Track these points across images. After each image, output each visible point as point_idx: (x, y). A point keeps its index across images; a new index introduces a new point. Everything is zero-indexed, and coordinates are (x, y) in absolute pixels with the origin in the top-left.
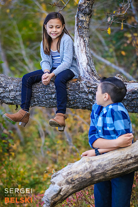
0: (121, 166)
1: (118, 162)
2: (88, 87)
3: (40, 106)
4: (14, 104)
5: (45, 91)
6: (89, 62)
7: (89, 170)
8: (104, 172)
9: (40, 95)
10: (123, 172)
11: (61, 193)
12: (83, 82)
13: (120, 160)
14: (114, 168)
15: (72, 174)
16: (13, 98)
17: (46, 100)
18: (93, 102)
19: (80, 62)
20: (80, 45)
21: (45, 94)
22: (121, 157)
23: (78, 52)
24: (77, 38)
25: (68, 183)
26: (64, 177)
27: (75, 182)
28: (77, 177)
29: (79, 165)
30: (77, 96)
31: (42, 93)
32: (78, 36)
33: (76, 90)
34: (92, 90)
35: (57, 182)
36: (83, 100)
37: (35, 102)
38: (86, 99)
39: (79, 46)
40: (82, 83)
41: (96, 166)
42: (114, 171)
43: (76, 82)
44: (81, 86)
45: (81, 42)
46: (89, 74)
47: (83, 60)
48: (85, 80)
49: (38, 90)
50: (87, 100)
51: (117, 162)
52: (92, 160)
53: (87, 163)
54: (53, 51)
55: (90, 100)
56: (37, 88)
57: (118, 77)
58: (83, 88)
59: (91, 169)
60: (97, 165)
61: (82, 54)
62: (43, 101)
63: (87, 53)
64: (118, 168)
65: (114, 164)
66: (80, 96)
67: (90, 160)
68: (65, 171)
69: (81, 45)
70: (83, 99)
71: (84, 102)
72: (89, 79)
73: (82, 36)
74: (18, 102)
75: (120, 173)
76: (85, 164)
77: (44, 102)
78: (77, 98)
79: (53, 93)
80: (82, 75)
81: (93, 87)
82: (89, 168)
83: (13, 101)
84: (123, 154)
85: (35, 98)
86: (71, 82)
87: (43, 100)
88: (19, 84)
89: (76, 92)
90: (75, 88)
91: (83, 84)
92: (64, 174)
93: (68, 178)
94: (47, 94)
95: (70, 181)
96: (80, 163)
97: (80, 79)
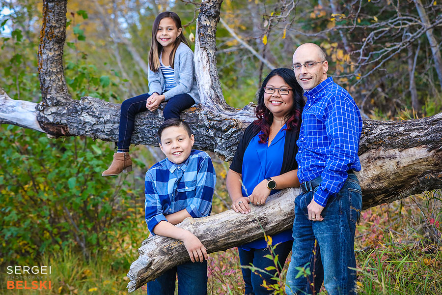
0: (239, 231)
1: (234, 226)
2: (209, 119)
3: (146, 144)
4: (110, 141)
5: (152, 123)
6: (214, 84)
8: (214, 240)
9: (146, 129)
10: (242, 240)
11: (152, 267)
12: (203, 112)
13: (238, 224)
14: (229, 234)
15: (168, 240)
16: (109, 131)
17: (154, 136)
18: (216, 140)
20: (202, 60)
21: (152, 128)
22: (240, 219)
23: (199, 70)
24: (198, 50)
25: (162, 252)
26: (157, 245)
27: (173, 252)
28: (176, 245)
30: (194, 131)
31: (148, 125)
32: (199, 47)
33: (193, 123)
34: (213, 124)
35: (147, 252)
36: (202, 137)
37: (138, 138)
38: (206, 135)
39: (200, 61)
40: (201, 113)
41: (204, 231)
42: (229, 238)
43: (195, 111)
44: (200, 118)
45: (203, 56)
46: (213, 102)
47: (205, 81)
48: (206, 109)
49: (143, 122)
50: (207, 138)
51: (232, 226)
52: (198, 223)
53: (190, 226)
54: (165, 67)
55: (212, 138)
56: (142, 119)
57: (251, 106)
58: (202, 120)
60: (205, 229)
61: (205, 73)
62: (150, 138)
63: (211, 72)
64: (234, 234)
65: (229, 229)
66: (198, 132)
67: (196, 223)
70: (203, 135)
71: (203, 140)
72: (212, 108)
73: (205, 47)
75: (237, 241)
76: (188, 227)
77: (151, 139)
80: (202, 102)
81: (215, 119)
83: (110, 137)
85: (139, 132)
86: (187, 112)
87: (150, 136)
89: (193, 126)
90: (191, 121)
91: (203, 115)
92: (158, 240)
93: (163, 246)
94: (154, 127)
95: (165, 250)
96: (182, 225)
97: (200, 108)
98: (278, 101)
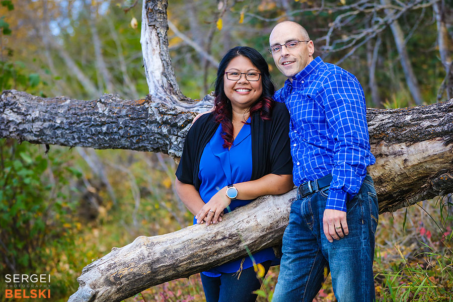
0: (205, 252)
1: (199, 245)
2: (161, 113)
3: (84, 146)
5: (90, 120)
6: (166, 70)
7: (148, 261)
8: (174, 264)
9: (83, 127)
10: (209, 263)
12: (153, 105)
13: (204, 243)
14: (192, 256)
15: (116, 266)
16: (38, 132)
17: (93, 135)
18: (170, 139)
19: (149, 70)
20: (151, 42)
21: (91, 126)
22: (206, 237)
23: (147, 54)
24: (146, 30)
25: (108, 282)
26: (102, 273)
27: (122, 281)
28: (126, 272)
29: (129, 251)
30: (143, 128)
31: (86, 123)
32: (147, 25)
33: (142, 118)
34: (167, 118)
35: (88, 282)
36: (153, 135)
37: (74, 139)
38: (158, 133)
39: (149, 42)
40: (151, 106)
41: (161, 253)
42: (193, 262)
43: (143, 104)
44: (150, 112)
45: (152, 37)
46: (165, 92)
47: (156, 67)
48: (158, 101)
49: (79, 119)
50: (160, 137)
51: (197, 245)
52: (153, 243)
53: (144, 248)
55: (165, 136)
56: (78, 116)
58: (153, 115)
59: (150, 258)
60: (162, 251)
61: (154, 57)
62: (88, 138)
63: (162, 55)
64: (200, 256)
65: (193, 249)
66: (148, 130)
67: (150, 243)
68: (104, 261)
69: (153, 40)
70: (154, 133)
71: (154, 139)
72: (165, 99)
73: (154, 25)
74: (48, 139)
75: (203, 265)
76: (141, 249)
77: (90, 140)
78: (144, 133)
79: (103, 124)
80: (152, 92)
81: (169, 113)
82: (148, 256)
83: (39, 138)
84: (209, 232)
85: (75, 132)
86: (133, 105)
87: (88, 136)
88: (49, 109)
89: (141, 122)
90: (139, 116)
91: (153, 108)
92: (103, 267)
93: (109, 273)
94: (93, 125)
95: (112, 279)
96: (132, 246)
97: (149, 99)
98: (245, 89)
